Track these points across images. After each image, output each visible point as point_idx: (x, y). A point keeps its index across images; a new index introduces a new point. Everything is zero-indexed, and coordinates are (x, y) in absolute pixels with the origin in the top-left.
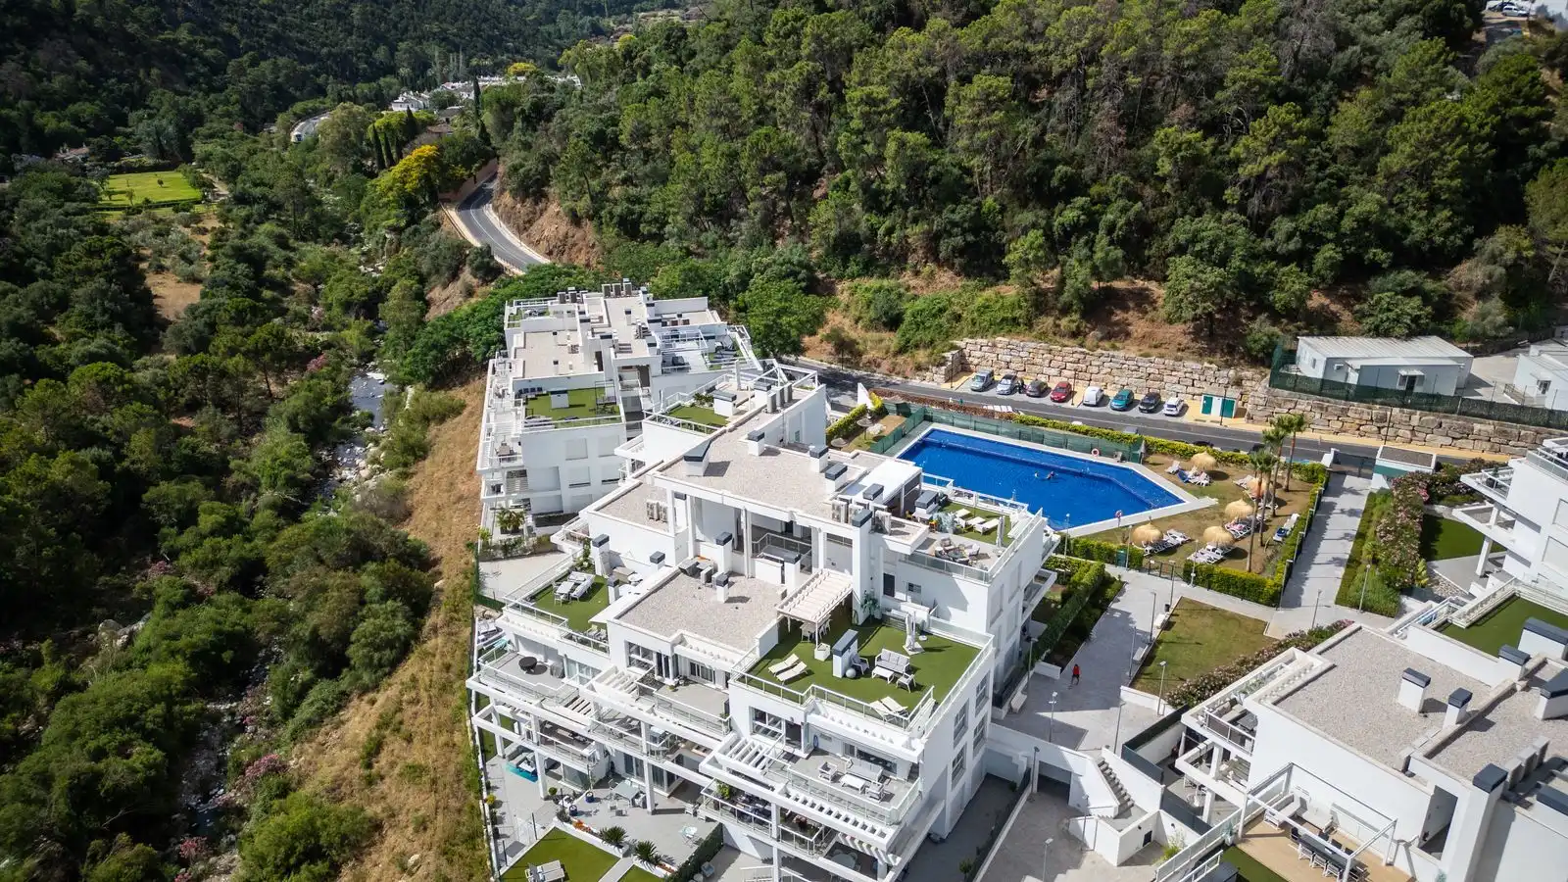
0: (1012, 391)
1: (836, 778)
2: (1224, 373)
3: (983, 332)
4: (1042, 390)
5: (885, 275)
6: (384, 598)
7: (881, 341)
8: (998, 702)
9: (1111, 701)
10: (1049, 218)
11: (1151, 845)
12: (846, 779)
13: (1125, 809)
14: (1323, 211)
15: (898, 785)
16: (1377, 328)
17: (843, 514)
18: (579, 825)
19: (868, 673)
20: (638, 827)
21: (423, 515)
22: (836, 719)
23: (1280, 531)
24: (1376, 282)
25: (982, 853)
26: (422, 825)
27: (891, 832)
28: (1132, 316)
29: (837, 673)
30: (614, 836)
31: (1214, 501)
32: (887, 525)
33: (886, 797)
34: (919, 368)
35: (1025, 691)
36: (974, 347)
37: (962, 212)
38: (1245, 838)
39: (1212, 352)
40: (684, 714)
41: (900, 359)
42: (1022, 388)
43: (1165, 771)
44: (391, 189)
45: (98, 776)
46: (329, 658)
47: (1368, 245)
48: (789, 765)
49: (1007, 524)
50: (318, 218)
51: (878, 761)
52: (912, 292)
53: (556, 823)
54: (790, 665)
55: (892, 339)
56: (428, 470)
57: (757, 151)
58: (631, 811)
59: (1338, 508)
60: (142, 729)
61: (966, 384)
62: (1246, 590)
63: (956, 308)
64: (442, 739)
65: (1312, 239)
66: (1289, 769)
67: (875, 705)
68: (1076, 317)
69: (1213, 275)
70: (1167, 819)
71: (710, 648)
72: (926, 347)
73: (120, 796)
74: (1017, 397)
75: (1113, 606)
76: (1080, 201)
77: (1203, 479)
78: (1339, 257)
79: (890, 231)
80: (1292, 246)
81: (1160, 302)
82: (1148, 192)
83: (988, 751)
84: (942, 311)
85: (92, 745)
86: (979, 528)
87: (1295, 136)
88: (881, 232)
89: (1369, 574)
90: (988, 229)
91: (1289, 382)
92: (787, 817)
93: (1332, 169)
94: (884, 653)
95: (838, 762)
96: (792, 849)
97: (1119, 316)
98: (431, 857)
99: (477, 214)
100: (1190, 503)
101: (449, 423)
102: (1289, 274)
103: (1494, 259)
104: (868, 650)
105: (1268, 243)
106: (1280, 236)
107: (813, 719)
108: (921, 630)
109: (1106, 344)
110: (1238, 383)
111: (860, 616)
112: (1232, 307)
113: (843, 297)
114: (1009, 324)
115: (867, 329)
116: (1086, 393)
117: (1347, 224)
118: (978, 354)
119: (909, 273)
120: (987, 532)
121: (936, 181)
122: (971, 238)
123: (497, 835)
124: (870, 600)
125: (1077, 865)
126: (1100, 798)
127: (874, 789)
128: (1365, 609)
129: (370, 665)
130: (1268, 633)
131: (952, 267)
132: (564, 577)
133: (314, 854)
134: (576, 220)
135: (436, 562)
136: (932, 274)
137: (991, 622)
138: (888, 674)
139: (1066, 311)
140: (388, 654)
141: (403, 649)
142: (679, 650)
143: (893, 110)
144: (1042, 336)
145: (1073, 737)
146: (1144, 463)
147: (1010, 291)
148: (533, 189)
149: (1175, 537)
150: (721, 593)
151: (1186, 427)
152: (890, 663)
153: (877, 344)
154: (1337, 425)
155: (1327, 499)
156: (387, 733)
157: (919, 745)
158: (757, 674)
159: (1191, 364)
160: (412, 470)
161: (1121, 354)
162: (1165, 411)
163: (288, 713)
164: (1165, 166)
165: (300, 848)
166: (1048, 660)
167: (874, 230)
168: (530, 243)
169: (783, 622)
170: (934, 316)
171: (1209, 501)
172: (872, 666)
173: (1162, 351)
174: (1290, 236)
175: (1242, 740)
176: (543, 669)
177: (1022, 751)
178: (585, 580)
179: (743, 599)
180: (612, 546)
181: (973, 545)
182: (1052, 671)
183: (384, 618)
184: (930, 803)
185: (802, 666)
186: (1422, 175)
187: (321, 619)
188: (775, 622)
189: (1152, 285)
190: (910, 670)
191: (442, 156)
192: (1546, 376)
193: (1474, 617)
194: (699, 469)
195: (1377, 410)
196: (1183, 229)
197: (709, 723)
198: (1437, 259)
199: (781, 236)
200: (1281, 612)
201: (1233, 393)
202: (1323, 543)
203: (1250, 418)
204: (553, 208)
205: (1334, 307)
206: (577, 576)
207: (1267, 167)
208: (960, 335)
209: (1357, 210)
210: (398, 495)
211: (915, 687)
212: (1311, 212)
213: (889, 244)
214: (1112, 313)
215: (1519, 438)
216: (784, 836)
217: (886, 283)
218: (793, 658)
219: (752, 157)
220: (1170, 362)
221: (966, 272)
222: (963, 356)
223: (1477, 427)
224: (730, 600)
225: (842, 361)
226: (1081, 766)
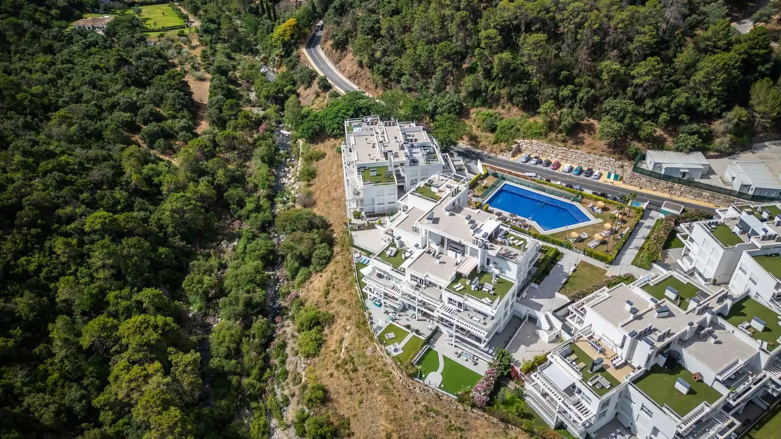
0: (537, 164)
1: (471, 318)
2: (617, 163)
3: (528, 137)
4: (548, 163)
5: (491, 107)
6: (322, 242)
7: (487, 137)
8: (518, 295)
9: (552, 296)
10: (558, 92)
11: (558, 338)
12: (474, 318)
13: (552, 328)
14: (664, 100)
15: (488, 320)
16: (678, 148)
17: (476, 242)
18: (398, 323)
19: (481, 289)
20: (415, 325)
21: (320, 204)
22: (472, 303)
23: (621, 235)
24: (682, 128)
25: (510, 338)
26: (349, 318)
27: (486, 333)
28: (586, 135)
29: (473, 289)
30: (408, 327)
31: (602, 221)
32: (489, 247)
33: (485, 324)
34: (502, 151)
35: (527, 292)
36: (523, 143)
37: (524, 88)
38: (577, 341)
39: (614, 153)
40: (429, 296)
41: (495, 146)
42: (541, 162)
43: (562, 319)
44: (278, 40)
45: (251, 299)
46: (305, 261)
47: (681, 113)
48: (459, 313)
49: (525, 242)
50: (240, 40)
51: (482, 314)
52: (502, 116)
53: (391, 322)
54: (459, 286)
55: (492, 137)
56: (318, 184)
57: (441, 53)
58: (411, 319)
59: (644, 225)
60: (256, 283)
61: (520, 159)
62: (602, 259)
63: (518, 126)
64: (349, 292)
65: (658, 110)
66: (591, 325)
67: (483, 300)
68: (564, 134)
69: (616, 126)
70: (563, 332)
71: (435, 279)
72: (505, 142)
73: (257, 305)
74: (539, 166)
75: (559, 263)
76: (570, 87)
77: (599, 211)
78: (668, 118)
79: (494, 89)
80: (651, 112)
81: (598, 130)
82: (598, 85)
83: (514, 310)
84: (513, 127)
85: (245, 289)
86: (517, 244)
87: (656, 70)
88: (490, 89)
89: (645, 254)
90: (533, 93)
91: (640, 171)
92: (457, 326)
93: (673, 78)
94: (486, 284)
95: (472, 314)
96: (458, 334)
97: (581, 135)
98: (353, 327)
99: (314, 51)
100: (594, 221)
101: (322, 161)
102: (647, 125)
103: (729, 121)
104: (481, 282)
105: (642, 109)
106: (648, 106)
107: (466, 302)
108: (497, 276)
109: (575, 146)
110: (622, 167)
111: (479, 271)
112: (626, 135)
113: (473, 116)
114: (538, 135)
115: (483, 130)
116: (565, 166)
117: (673, 105)
118: (525, 146)
119: (500, 107)
120: (519, 246)
121: (515, 70)
122: (526, 98)
123: (372, 323)
124: (482, 266)
125: (536, 342)
126: (545, 325)
127: (482, 321)
128: (639, 267)
129: (319, 264)
130: (607, 274)
131: (518, 106)
132: (387, 249)
133: (318, 323)
134: (361, 64)
135: (331, 225)
136: (509, 109)
137: (518, 274)
138: (487, 290)
139: (561, 131)
140: (324, 261)
141: (329, 259)
142: (427, 278)
143: (498, 42)
144: (551, 141)
145: (539, 307)
146: (580, 202)
147: (540, 120)
148: (341, 45)
149: (585, 235)
150: (438, 261)
151: (599, 184)
152: (488, 287)
153: (486, 138)
154: (655, 188)
155: (641, 221)
156: (330, 287)
157: (495, 311)
158: (449, 288)
159: (605, 158)
160: (311, 183)
161: (579, 151)
162: (593, 177)
163: (293, 278)
164: (605, 76)
165: (313, 322)
166: (535, 282)
167: (487, 88)
168: (340, 71)
169: (457, 272)
170: (509, 129)
171: (600, 220)
172: (483, 288)
173: (595, 151)
174: (651, 108)
175: (583, 315)
176: (383, 277)
177: (524, 310)
178: (394, 250)
179: (444, 263)
180: (402, 239)
181: (515, 251)
182: (536, 286)
183: (321, 250)
184: (496, 325)
185: (462, 287)
186: (707, 83)
187: (302, 248)
188: (455, 273)
189: (595, 122)
190: (493, 289)
191: (299, 24)
192: (734, 175)
193: (656, 283)
194: (431, 221)
195: (670, 184)
196: (608, 104)
197: (436, 300)
198: (709, 117)
199: (449, 84)
200: (613, 266)
201: (619, 172)
202: (635, 240)
203: (624, 182)
204: (350, 56)
205: (665, 136)
206: (391, 248)
207: (644, 82)
208: (518, 137)
209: (677, 100)
210: (309, 195)
211: (494, 294)
212: (660, 99)
213: (493, 94)
214: (579, 133)
215: (719, 199)
216: (457, 331)
217: (491, 111)
218: (460, 284)
219: (439, 55)
220: (597, 157)
221: (524, 109)
222: (519, 146)
223: (704, 193)
224: (440, 263)
225: (472, 145)
226: (540, 315)
